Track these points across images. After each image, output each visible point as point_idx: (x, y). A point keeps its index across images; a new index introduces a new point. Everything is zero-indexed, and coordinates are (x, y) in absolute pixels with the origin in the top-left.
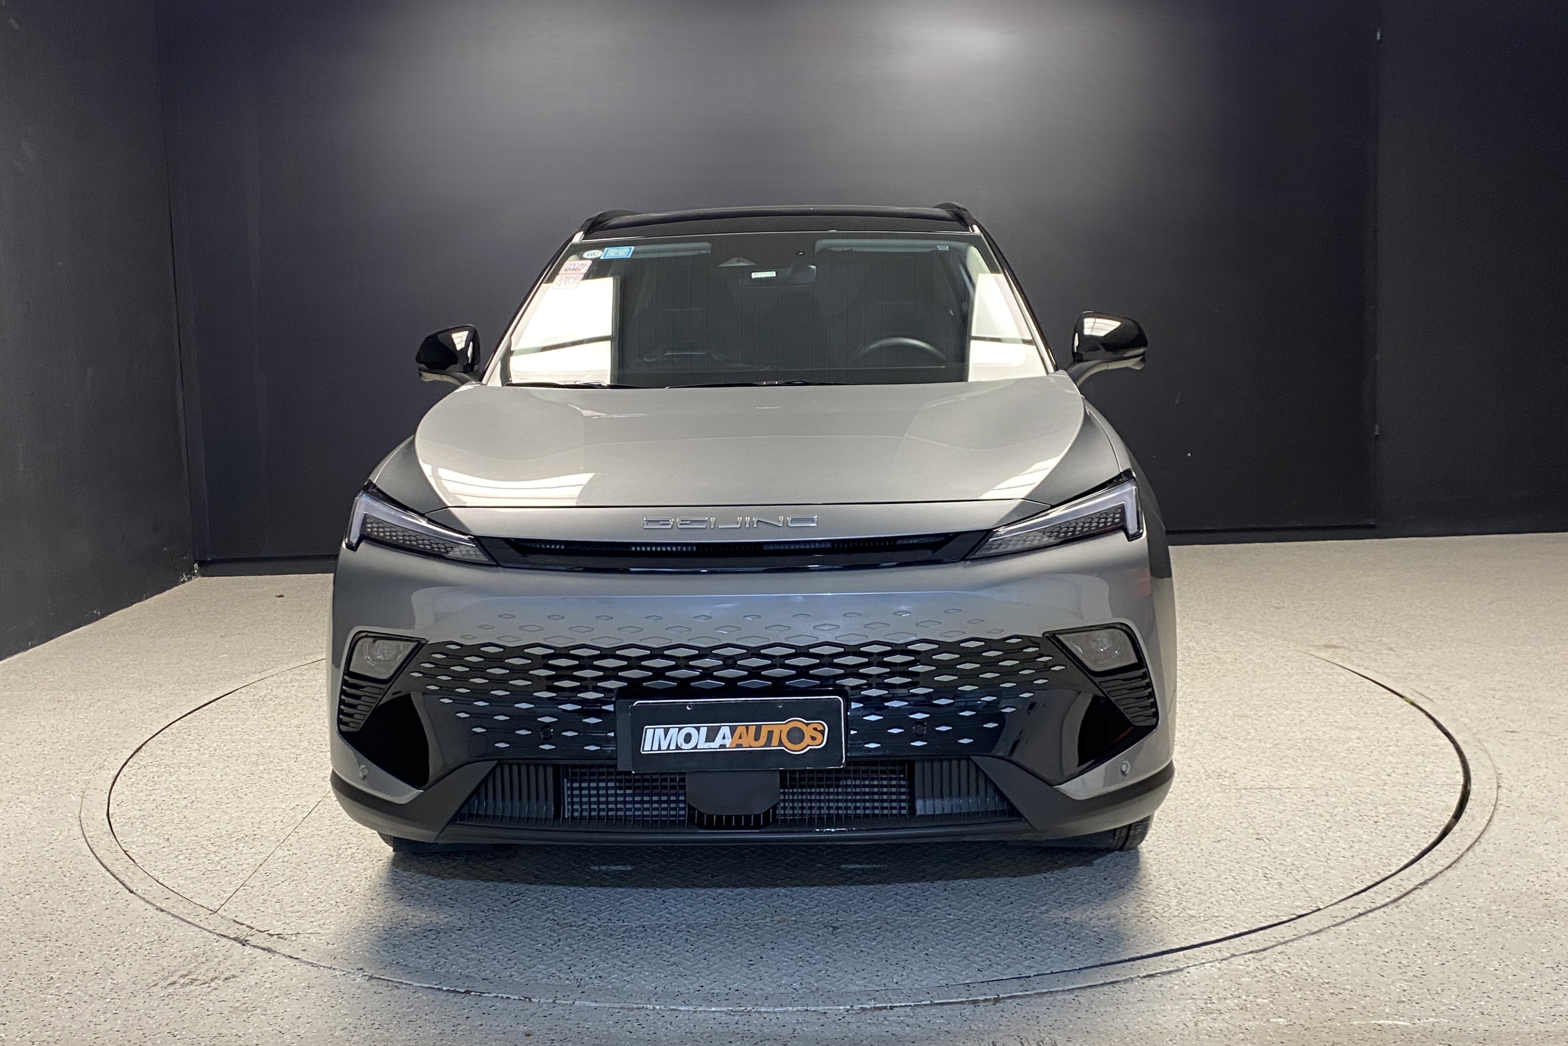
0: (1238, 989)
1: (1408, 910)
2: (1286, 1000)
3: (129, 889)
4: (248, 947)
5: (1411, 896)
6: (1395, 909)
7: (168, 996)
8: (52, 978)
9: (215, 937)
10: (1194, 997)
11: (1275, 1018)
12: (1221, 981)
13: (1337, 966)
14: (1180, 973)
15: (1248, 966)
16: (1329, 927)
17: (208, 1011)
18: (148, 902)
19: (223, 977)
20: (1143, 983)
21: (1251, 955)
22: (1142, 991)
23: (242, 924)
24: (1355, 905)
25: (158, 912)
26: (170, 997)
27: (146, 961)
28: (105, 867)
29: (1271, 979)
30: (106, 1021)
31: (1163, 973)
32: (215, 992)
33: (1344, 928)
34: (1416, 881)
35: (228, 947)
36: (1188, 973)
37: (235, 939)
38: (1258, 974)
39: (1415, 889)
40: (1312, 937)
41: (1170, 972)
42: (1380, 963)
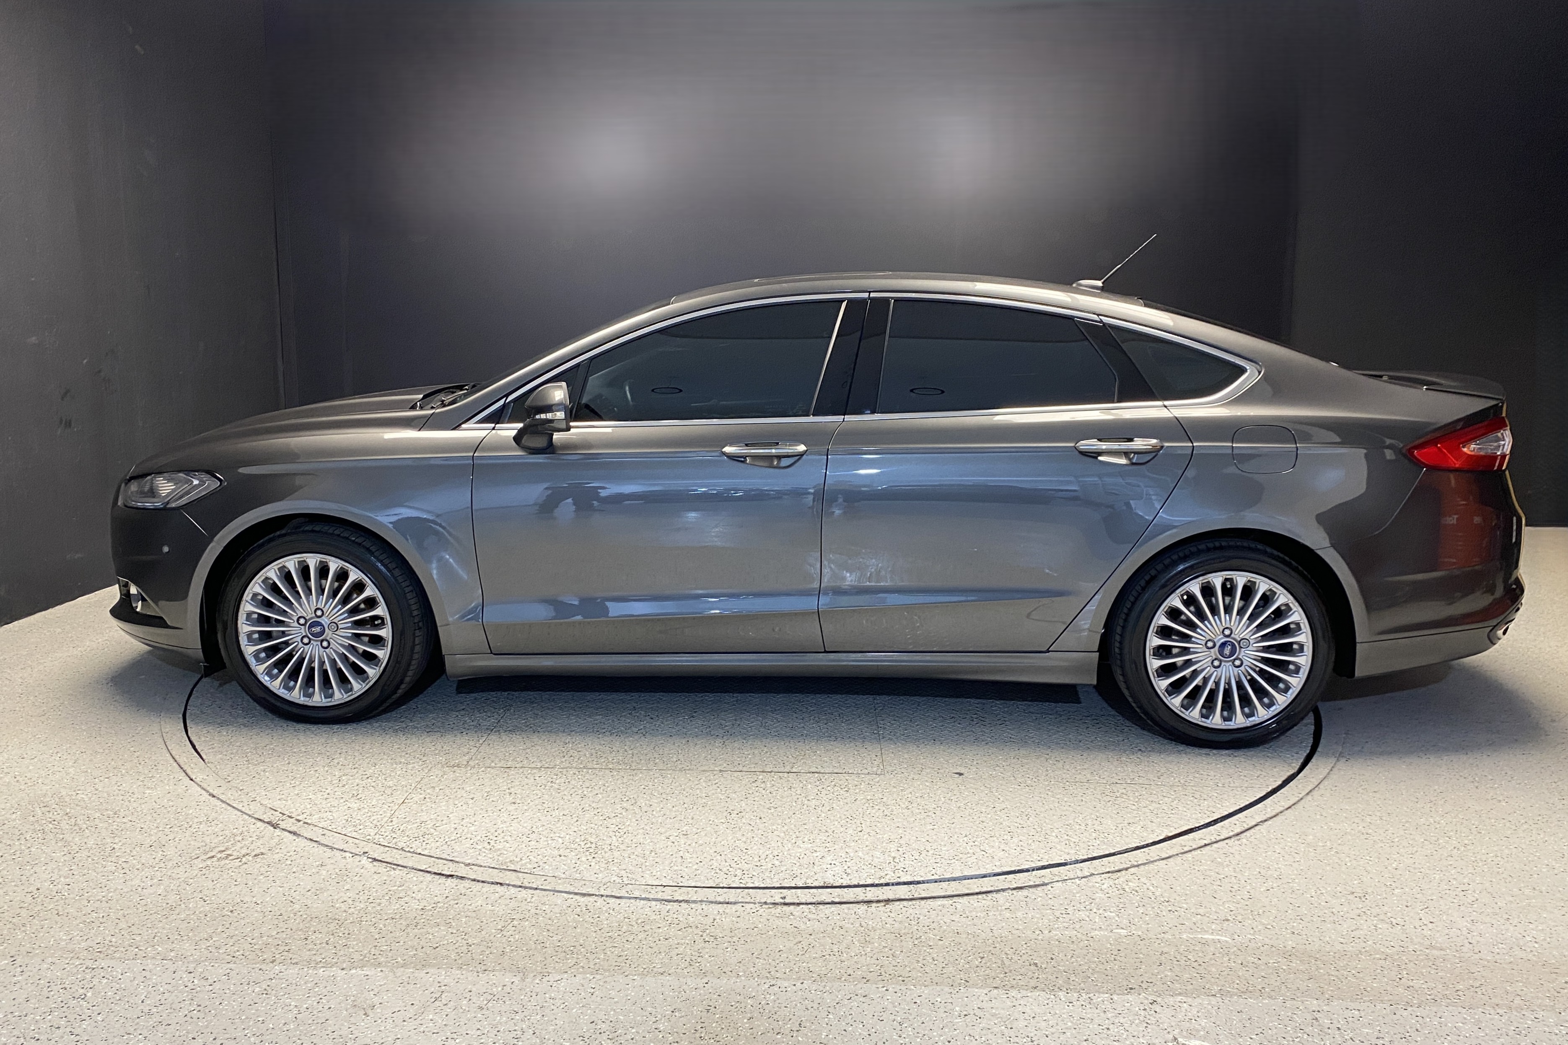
0: (1091, 903)
1: (1248, 843)
2: (1129, 915)
4: (277, 830)
5: (1252, 830)
6: (1236, 842)
7: (205, 868)
9: (253, 820)
10: (1053, 908)
11: (1118, 929)
12: (1078, 895)
13: (1178, 888)
14: (1044, 887)
15: (1104, 884)
16: (1177, 854)
17: (236, 881)
19: (253, 854)
20: (1013, 894)
21: (1107, 874)
22: (1010, 901)
23: (276, 811)
24: (1205, 837)
25: (210, 798)
26: (208, 868)
27: (194, 838)
28: (174, 758)
29: (1120, 896)
30: (151, 886)
31: (1030, 887)
33: (1190, 855)
35: (262, 829)
36: (1052, 887)
37: (268, 823)
40: (1160, 862)
41: (1037, 886)
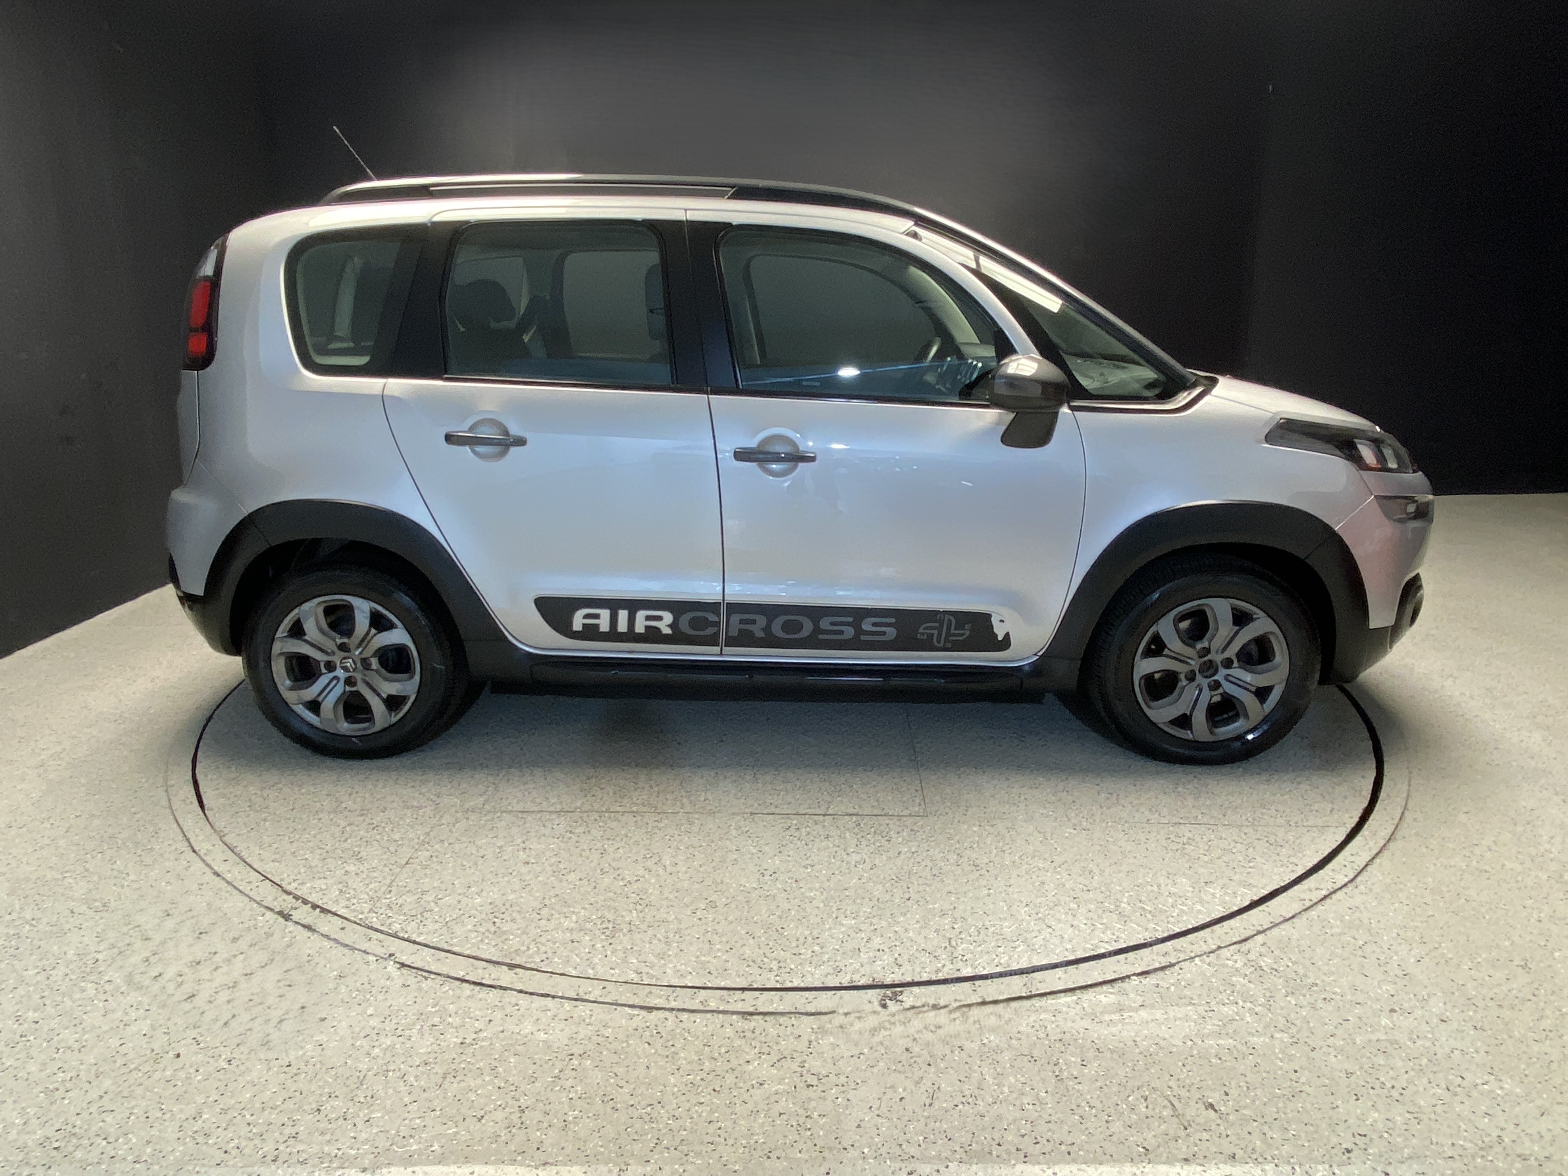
1: (1367, 891)
3: (192, 848)
4: (290, 924)
5: (1365, 873)
8: (97, 961)
9: (262, 909)
14: (1172, 970)
16: (1300, 913)
18: (207, 864)
23: (291, 893)
24: (1318, 886)
25: (215, 877)
28: (177, 821)
30: (136, 1020)
33: (1314, 913)
34: (1366, 857)
35: (271, 922)
37: (281, 913)
39: (1366, 865)
40: (1286, 923)
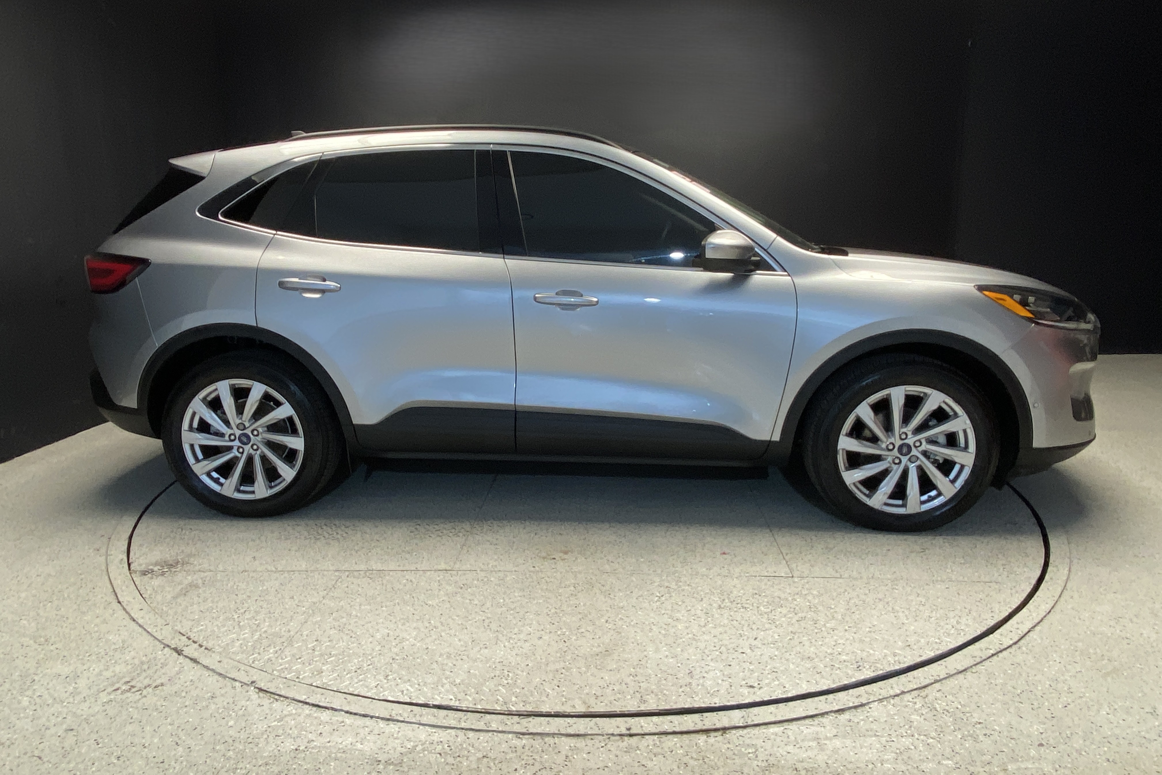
0: (910, 727)
1: (1028, 651)
2: (949, 741)
3: (118, 600)
4: (181, 657)
5: (1027, 637)
6: (1018, 651)
7: (108, 703)
9: (163, 646)
10: (877, 734)
11: (944, 759)
12: (896, 718)
13: (984, 706)
14: (863, 709)
15: (915, 703)
17: (132, 718)
18: (127, 612)
19: (154, 685)
20: (837, 717)
21: (915, 692)
22: (836, 726)
23: (184, 635)
24: (988, 647)
25: (131, 622)
26: (110, 703)
27: (106, 667)
28: (110, 581)
29: (935, 718)
30: (55, 726)
31: (851, 708)
32: (144, 699)
33: (982, 667)
35: (168, 656)
36: (870, 708)
37: (175, 650)
38: (924, 713)
40: (959, 676)
41: (856, 707)
42: (1017, 704)
